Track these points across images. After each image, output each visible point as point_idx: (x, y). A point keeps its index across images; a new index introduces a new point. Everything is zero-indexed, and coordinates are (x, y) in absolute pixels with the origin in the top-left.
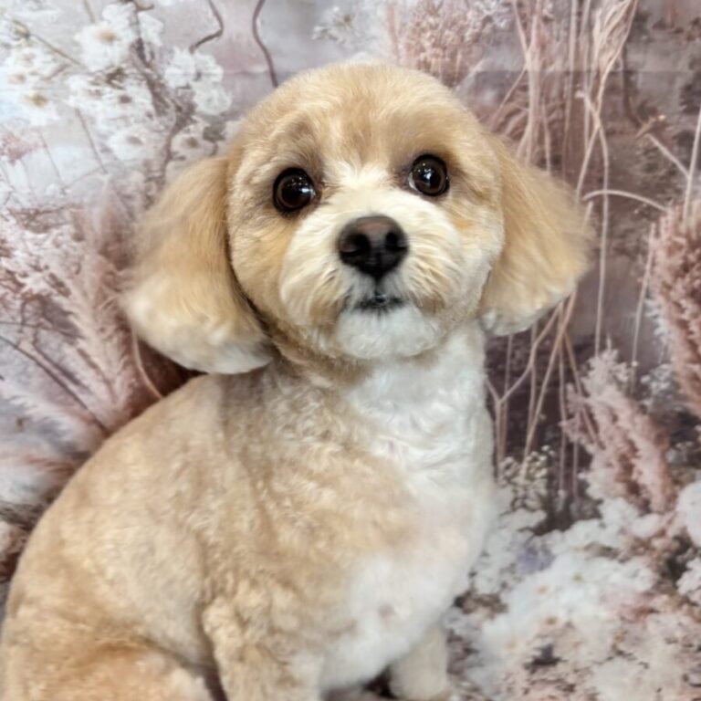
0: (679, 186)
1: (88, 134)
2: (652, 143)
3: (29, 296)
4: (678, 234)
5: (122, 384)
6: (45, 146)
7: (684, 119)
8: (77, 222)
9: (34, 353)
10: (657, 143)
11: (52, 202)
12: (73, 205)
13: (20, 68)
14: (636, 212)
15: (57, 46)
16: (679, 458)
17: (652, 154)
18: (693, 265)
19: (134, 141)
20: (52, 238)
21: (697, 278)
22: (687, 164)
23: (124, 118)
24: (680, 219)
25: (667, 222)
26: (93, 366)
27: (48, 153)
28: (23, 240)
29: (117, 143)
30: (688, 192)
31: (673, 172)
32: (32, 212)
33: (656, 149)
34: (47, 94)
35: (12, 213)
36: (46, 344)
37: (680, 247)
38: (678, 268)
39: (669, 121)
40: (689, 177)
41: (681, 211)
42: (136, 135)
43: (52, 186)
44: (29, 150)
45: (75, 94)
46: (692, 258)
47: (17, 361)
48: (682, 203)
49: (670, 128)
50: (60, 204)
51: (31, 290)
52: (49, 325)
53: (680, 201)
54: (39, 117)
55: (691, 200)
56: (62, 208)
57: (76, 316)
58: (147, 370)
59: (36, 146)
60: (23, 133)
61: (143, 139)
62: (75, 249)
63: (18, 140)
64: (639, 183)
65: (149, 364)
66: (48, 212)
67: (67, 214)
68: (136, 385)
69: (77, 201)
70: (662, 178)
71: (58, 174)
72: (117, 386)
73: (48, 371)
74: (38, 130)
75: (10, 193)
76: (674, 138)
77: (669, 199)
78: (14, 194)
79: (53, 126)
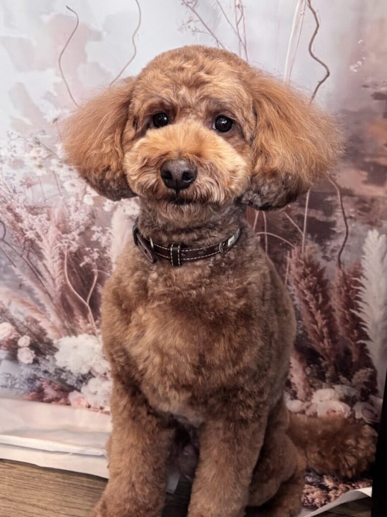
0: (299, 238)
1: (57, 181)
2: (286, 216)
3: (27, 239)
4: (300, 258)
5: (59, 281)
6: (40, 183)
7: (299, 209)
8: (49, 213)
9: (27, 260)
10: (288, 217)
11: (40, 204)
12: (48, 207)
13: (35, 155)
14: (281, 244)
15: (49, 148)
16: (312, 373)
17: (286, 221)
18: (308, 275)
19: (73, 185)
20: (38, 218)
21: (311, 281)
22: (302, 229)
23: (70, 176)
24: (301, 252)
25: (295, 252)
26: (49, 272)
27: (41, 186)
28: (27, 217)
29: (67, 185)
30: (303, 241)
31: (296, 231)
32: (32, 207)
33: (288, 219)
34: (43, 164)
35: (25, 206)
36: (32, 258)
37: (301, 265)
38: (301, 274)
39: (292, 208)
40: (303, 235)
41: (301, 249)
42: (74, 183)
43: (41, 199)
44: (35, 184)
45: (53, 165)
46: (308, 271)
47: (21, 262)
48: (301, 245)
49: (293, 212)
50: (43, 205)
51: (28, 237)
52: (33, 251)
53: (300, 244)
54: (39, 172)
55: (305, 245)
56: (44, 207)
57: (44, 250)
58: (69, 277)
59: (37, 183)
60: (33, 177)
61: (77, 185)
62: (47, 224)
63: (31, 180)
64: (281, 232)
65: (70, 275)
66: (38, 208)
67: (45, 210)
68: (64, 283)
69: (50, 205)
70: (291, 232)
71: (44, 194)
72: (57, 281)
73: (32, 269)
74: (38, 177)
75: (25, 199)
76: (296, 216)
77: (295, 242)
78: (27, 200)
79: (44, 176)
